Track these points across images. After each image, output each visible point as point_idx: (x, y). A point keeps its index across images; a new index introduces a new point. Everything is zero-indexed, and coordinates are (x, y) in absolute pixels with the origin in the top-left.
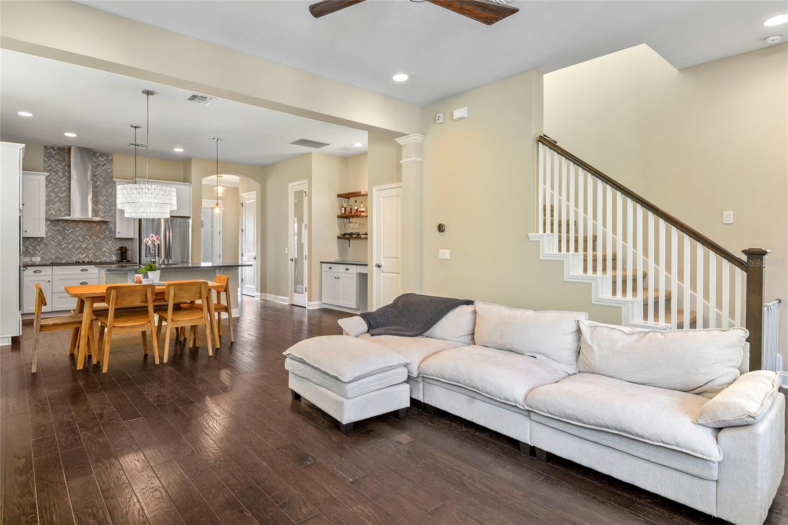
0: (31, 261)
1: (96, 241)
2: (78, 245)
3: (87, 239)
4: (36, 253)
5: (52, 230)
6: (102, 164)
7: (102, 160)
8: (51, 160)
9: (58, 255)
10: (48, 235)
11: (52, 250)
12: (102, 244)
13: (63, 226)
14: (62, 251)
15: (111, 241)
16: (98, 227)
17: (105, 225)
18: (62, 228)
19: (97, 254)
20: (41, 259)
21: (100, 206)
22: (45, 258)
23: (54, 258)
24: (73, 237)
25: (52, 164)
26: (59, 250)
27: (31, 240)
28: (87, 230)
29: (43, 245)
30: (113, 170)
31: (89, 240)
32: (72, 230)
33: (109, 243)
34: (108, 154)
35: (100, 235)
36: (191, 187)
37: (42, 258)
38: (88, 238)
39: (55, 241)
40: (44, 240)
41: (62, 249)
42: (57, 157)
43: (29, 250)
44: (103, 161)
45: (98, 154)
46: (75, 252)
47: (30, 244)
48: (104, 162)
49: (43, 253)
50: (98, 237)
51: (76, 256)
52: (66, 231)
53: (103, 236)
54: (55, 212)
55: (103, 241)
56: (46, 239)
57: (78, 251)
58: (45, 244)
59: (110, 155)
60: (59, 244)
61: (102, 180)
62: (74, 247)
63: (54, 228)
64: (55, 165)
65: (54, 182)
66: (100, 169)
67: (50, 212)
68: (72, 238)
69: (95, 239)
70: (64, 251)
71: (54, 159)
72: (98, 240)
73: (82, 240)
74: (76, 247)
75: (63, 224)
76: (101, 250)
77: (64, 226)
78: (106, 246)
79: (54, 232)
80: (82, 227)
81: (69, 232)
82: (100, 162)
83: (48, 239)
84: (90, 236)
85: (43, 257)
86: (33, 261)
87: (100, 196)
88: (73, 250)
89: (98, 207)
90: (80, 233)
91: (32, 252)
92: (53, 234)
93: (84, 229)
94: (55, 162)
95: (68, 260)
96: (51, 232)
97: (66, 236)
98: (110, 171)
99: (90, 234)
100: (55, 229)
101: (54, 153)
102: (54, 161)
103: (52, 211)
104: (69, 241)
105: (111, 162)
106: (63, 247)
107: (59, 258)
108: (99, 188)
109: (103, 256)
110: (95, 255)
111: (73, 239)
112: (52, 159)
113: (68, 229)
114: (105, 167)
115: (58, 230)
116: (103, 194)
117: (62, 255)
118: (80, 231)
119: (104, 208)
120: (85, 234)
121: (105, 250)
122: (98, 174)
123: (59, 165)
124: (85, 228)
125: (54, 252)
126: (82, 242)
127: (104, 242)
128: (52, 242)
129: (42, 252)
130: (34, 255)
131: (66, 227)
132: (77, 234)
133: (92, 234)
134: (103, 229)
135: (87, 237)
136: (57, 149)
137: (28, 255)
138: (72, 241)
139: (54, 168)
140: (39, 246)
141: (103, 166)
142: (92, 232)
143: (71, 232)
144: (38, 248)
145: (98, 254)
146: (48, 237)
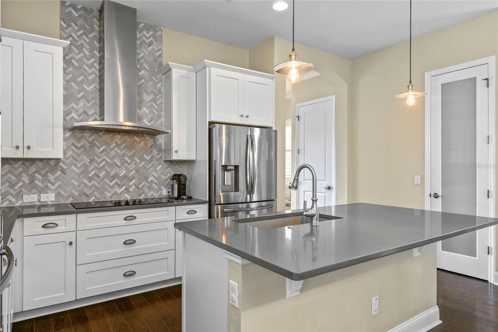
0: (39, 201)
1: (140, 166)
2: (113, 173)
3: (127, 162)
4: (47, 186)
5: (73, 147)
6: (147, 41)
7: (147, 36)
8: (71, 26)
9: (82, 188)
10: (67, 155)
11: (73, 181)
12: (148, 170)
13: (90, 140)
14: (90, 182)
15: (161, 166)
16: (143, 142)
17: (152, 140)
18: (89, 143)
19: (140, 186)
20: (55, 196)
21: (145, 109)
22: (63, 196)
23: (76, 194)
24: (106, 158)
25: (73, 34)
26: (85, 181)
27: (40, 164)
28: (126, 146)
29: (59, 173)
30: (162, 53)
31: (129, 164)
32: (104, 147)
33: (158, 169)
34: (156, 27)
35: (145, 156)
36: (274, 81)
37: (58, 195)
38: (129, 161)
39: (79, 166)
40: (61, 164)
41: (90, 180)
42: (81, 22)
43: (36, 182)
44: (150, 37)
45: (142, 25)
46: (109, 183)
47: (37, 171)
48: (150, 40)
49: (59, 186)
50: (142, 159)
51: (112, 190)
52: (95, 148)
53: (149, 157)
54: (79, 116)
55: (149, 166)
56: (64, 163)
57: (114, 181)
58: (63, 171)
59: (158, 28)
60: (85, 171)
61: (148, 68)
62: (107, 175)
63: (76, 144)
64: (79, 37)
65: (77, 65)
66: (144, 50)
67: (70, 117)
68: (104, 160)
69: (139, 161)
70: (93, 182)
71: (77, 25)
72: (143, 163)
73: (119, 164)
74: (111, 175)
75: (90, 137)
76: (146, 179)
77: (94, 140)
78: (154, 173)
79: (76, 150)
80: (119, 143)
81: (101, 150)
82: (145, 39)
83: (67, 162)
84: (131, 157)
85: (59, 193)
86: (42, 200)
87: (145, 94)
88: (106, 180)
89: (142, 111)
90: (116, 152)
91: (40, 184)
92: (76, 154)
93: (122, 146)
94: (79, 31)
95: (98, 196)
96: (73, 150)
97: (95, 158)
98: (158, 54)
99: (131, 154)
100: (79, 146)
101: (76, 15)
102: (76, 28)
103: (73, 114)
104: (101, 166)
105: (159, 39)
106: (90, 175)
107: (84, 194)
108: (143, 81)
109: (150, 188)
110: (138, 188)
111: (107, 162)
112: (72, 24)
113: (99, 145)
114: (151, 47)
115: (83, 147)
116: (149, 90)
117: (90, 188)
118: (116, 149)
119: (150, 113)
120: (124, 155)
121: (152, 180)
122: (142, 57)
123: (84, 36)
124: (124, 144)
125: (77, 184)
126: (119, 167)
127: (151, 167)
128: (73, 167)
129: (57, 185)
130: (44, 190)
131: (96, 142)
132: (113, 153)
133: (134, 154)
134: (149, 146)
135: (126, 158)
136: (81, 9)
137: (34, 190)
138: (104, 165)
139: (77, 42)
140: (53, 175)
141: (149, 46)
142: (134, 151)
143: (104, 150)
144: (51, 177)
145: (143, 186)
146: (67, 159)
